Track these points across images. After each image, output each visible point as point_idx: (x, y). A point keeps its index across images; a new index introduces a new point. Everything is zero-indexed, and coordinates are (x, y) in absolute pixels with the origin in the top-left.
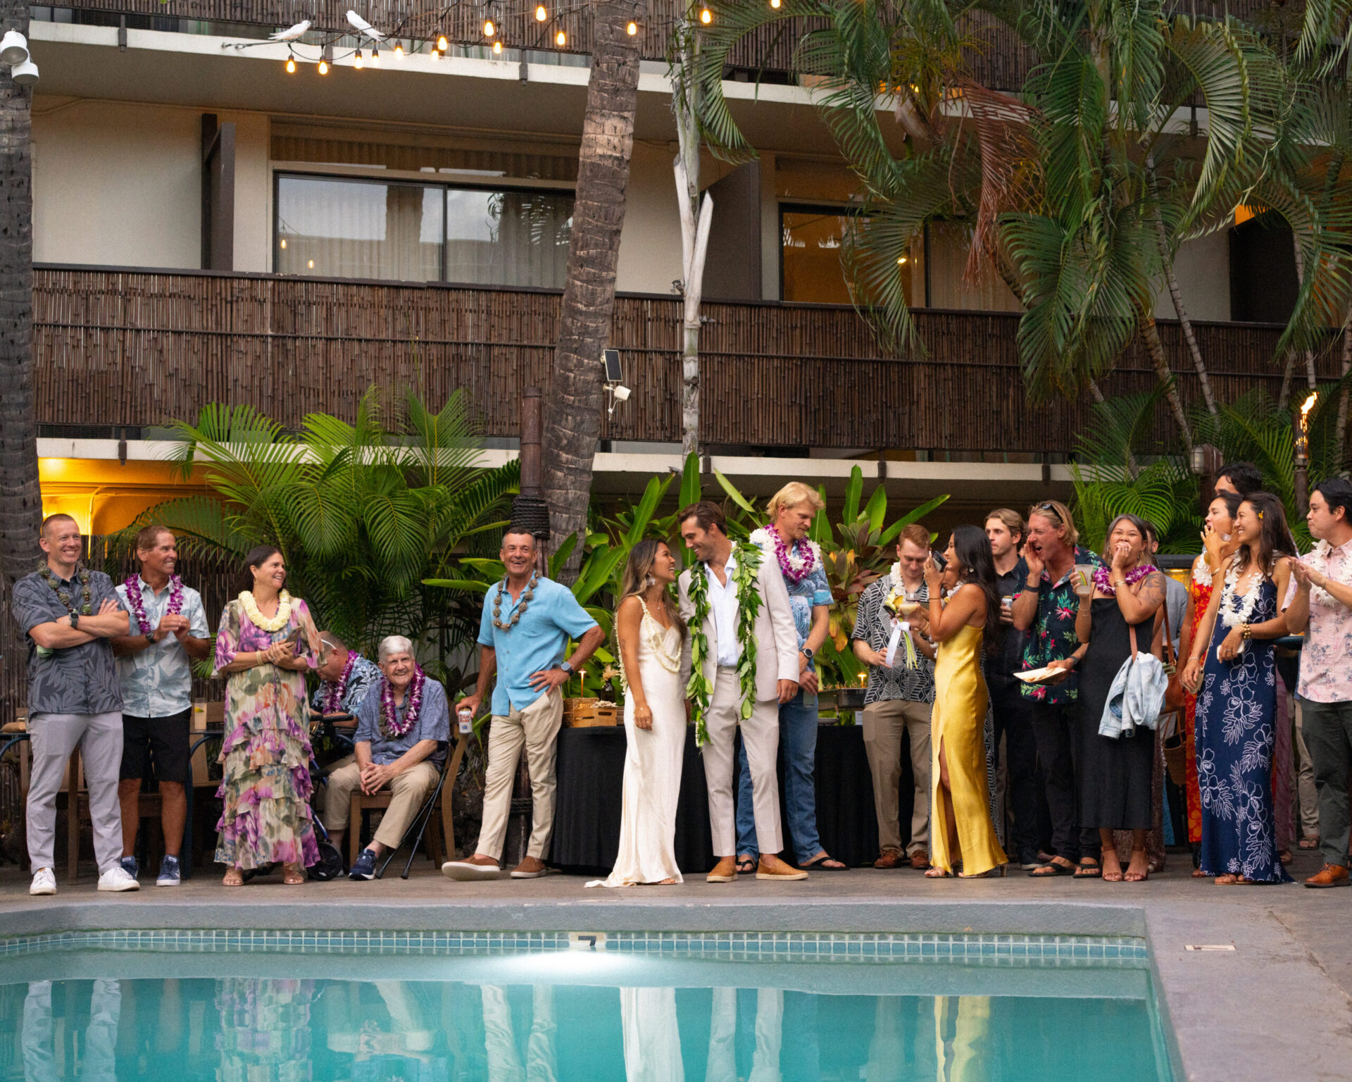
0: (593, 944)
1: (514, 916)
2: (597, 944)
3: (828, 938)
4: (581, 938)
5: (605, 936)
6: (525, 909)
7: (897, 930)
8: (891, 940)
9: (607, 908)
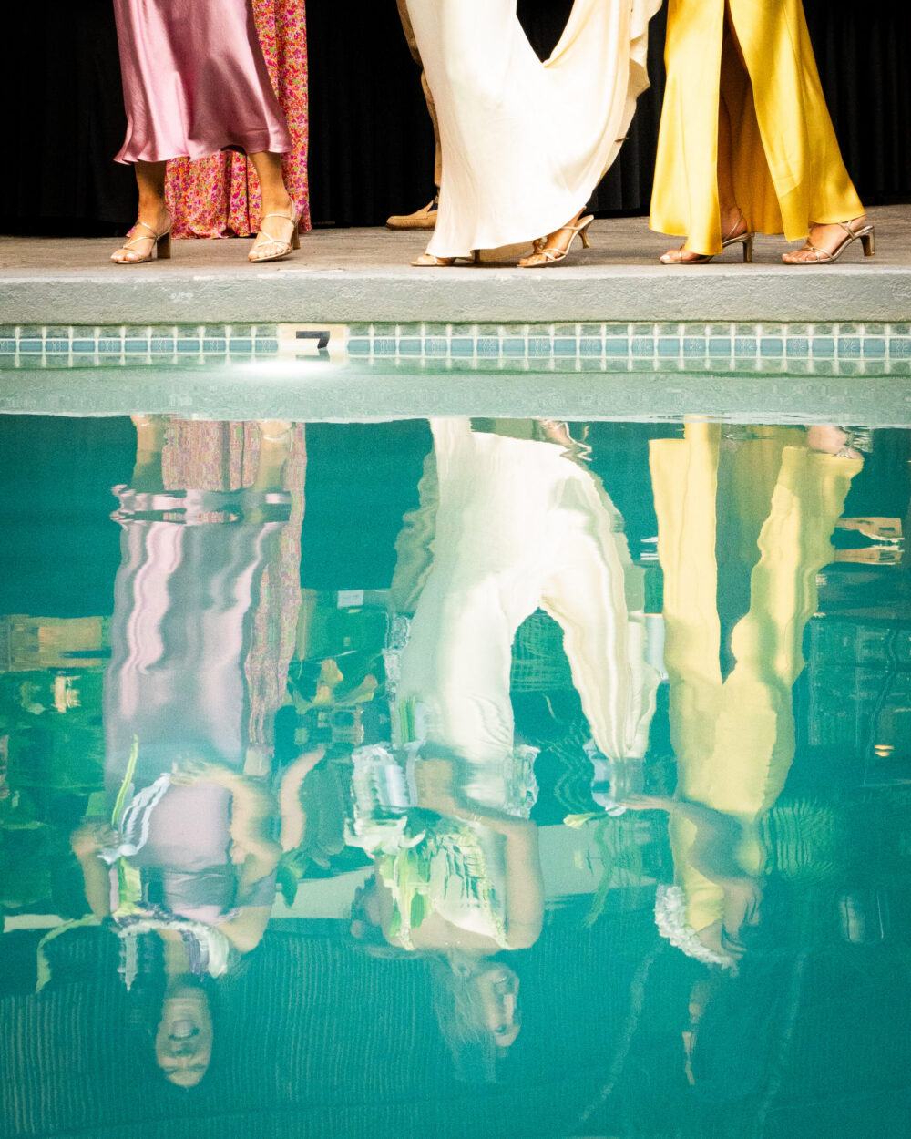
0: (323, 344)
1: (175, 298)
2: (330, 347)
3: (751, 332)
4: (301, 335)
5: (345, 330)
6: (197, 286)
7: (871, 317)
8: (861, 333)
9: (355, 284)
